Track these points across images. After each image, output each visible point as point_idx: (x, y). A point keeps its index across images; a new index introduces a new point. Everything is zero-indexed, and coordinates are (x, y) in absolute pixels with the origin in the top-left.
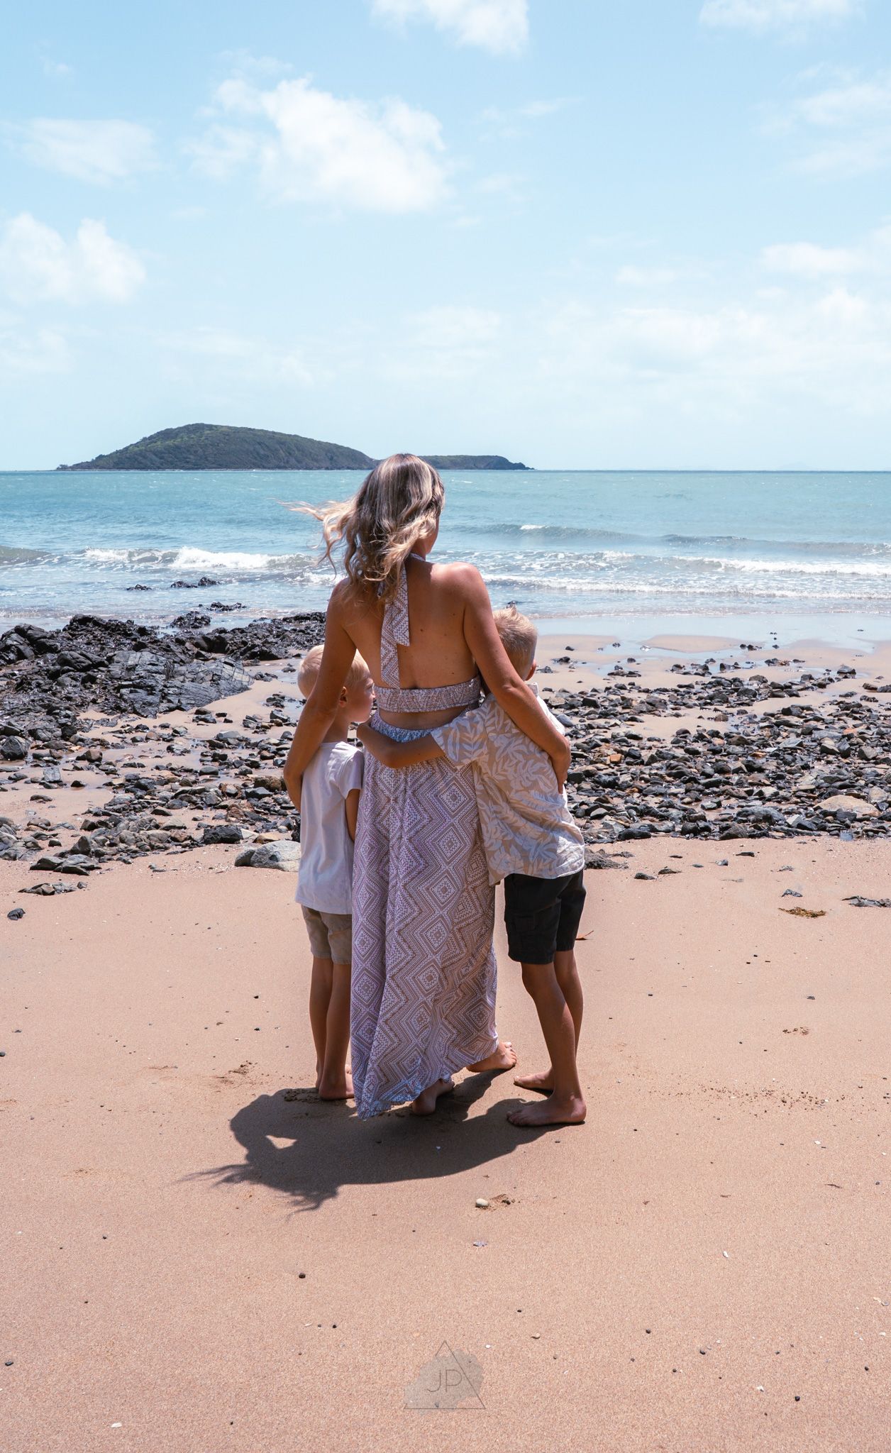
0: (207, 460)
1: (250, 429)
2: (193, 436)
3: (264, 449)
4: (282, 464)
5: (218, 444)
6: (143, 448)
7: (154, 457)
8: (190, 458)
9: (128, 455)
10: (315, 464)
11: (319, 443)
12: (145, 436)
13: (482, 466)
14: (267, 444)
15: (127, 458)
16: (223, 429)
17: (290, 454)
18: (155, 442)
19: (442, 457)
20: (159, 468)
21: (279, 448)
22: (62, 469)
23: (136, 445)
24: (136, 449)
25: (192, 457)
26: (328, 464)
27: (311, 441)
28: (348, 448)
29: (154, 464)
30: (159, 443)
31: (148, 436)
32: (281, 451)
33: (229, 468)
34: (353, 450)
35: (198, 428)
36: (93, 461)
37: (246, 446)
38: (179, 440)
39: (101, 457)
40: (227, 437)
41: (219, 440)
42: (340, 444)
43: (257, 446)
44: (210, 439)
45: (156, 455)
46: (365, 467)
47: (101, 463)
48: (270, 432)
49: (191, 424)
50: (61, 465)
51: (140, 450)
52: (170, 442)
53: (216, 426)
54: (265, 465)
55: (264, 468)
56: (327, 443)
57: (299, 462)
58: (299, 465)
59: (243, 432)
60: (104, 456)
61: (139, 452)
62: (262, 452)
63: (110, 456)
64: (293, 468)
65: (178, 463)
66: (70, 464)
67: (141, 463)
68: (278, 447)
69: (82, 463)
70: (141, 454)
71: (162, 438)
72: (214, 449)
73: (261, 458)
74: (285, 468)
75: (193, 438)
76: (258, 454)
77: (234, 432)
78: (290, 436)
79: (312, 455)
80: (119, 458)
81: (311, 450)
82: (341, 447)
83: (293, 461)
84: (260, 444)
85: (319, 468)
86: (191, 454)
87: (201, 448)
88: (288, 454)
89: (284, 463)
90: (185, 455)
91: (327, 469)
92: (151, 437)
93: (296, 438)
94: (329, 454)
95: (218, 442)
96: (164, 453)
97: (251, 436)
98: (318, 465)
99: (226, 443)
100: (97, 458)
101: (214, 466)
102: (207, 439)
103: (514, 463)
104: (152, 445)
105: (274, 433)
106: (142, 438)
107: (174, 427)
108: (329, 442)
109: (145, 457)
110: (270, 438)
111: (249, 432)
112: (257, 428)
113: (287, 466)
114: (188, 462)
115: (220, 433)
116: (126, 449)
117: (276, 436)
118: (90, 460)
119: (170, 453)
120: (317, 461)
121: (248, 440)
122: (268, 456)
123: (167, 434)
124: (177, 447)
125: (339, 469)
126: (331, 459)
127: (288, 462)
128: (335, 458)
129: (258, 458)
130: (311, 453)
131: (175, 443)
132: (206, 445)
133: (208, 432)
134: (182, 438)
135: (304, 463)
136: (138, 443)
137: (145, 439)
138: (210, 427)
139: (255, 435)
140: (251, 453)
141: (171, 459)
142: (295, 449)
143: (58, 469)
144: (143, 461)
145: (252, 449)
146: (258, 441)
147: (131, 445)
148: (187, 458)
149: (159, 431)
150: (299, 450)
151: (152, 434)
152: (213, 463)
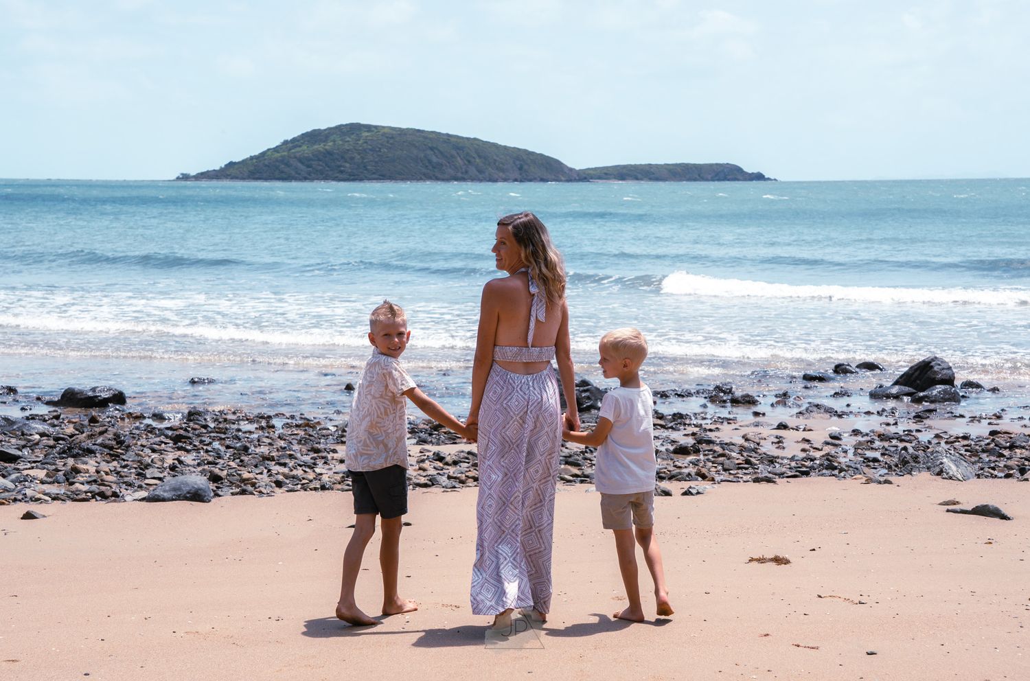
0: (366, 169)
1: (419, 131)
2: (348, 139)
3: (436, 156)
4: (460, 175)
5: (380, 148)
6: (286, 153)
7: (299, 165)
8: (344, 167)
9: (266, 162)
10: (501, 174)
11: (505, 147)
12: (286, 139)
13: (709, 177)
14: (441, 149)
15: (266, 166)
16: (386, 130)
17: (469, 162)
18: (300, 146)
19: (657, 166)
20: (305, 179)
21: (456, 155)
22: (183, 178)
23: (276, 149)
24: (277, 155)
25: (348, 165)
26: (517, 175)
27: (495, 145)
28: (541, 155)
29: (299, 174)
30: (305, 147)
31: (289, 138)
32: (459, 158)
33: (393, 179)
34: (548, 157)
35: (354, 129)
36: (222, 170)
37: (415, 152)
38: (331, 144)
39: (231, 164)
40: (391, 141)
41: (382, 145)
42: (531, 149)
43: (429, 152)
44: (369, 142)
45: (302, 163)
46: (563, 178)
47: (231, 171)
48: (443, 134)
49: (344, 123)
50: (182, 174)
51: (281, 156)
52: (319, 147)
53: (376, 127)
54: (439, 176)
55: (437, 179)
56: (514, 148)
57: (480, 171)
58: (480, 176)
59: (410, 135)
60: (235, 163)
61: (280, 158)
62: (434, 159)
63: (244, 162)
64: (473, 179)
65: (330, 173)
66: (193, 173)
67: (283, 172)
68: (454, 152)
69: (208, 171)
70: (283, 160)
71: (308, 141)
72: (375, 155)
73: (434, 167)
74: (463, 179)
75: (348, 141)
76: (430, 161)
77: (400, 135)
78: (468, 139)
79: (497, 164)
80: (255, 166)
81: (495, 157)
82: (533, 153)
83: (473, 171)
84: (432, 149)
85: (505, 180)
86: (346, 162)
87: (359, 154)
88: (466, 162)
89: (462, 173)
90: (338, 163)
91: (516, 180)
92: (294, 140)
93: (476, 142)
94: (518, 162)
95: (380, 146)
96: (313, 160)
97: (421, 139)
98: (504, 176)
99: (390, 148)
100: (226, 165)
101: (374, 176)
102: (366, 142)
103: (750, 172)
104: (298, 149)
105: (448, 135)
106: (282, 141)
107: (323, 127)
108: (517, 147)
109: (288, 165)
110: (445, 142)
111: (418, 134)
112: (426, 130)
113: (466, 177)
114: (342, 172)
115: (382, 135)
116: (263, 154)
117: (452, 139)
118: (217, 168)
119: (319, 160)
120: (503, 171)
121: (417, 144)
122: (442, 164)
123: (313, 137)
124: (329, 153)
125: (530, 180)
126: (521, 169)
127: (466, 172)
128: (525, 167)
129: (430, 167)
130: (495, 160)
131: (327, 147)
132: (365, 150)
133: (367, 134)
134: (334, 141)
135: (487, 174)
136: (277, 147)
137: (286, 142)
138: (369, 128)
139: (426, 138)
140: (422, 161)
141: (321, 168)
142: (475, 155)
143: (178, 178)
144: (286, 170)
145: (422, 155)
146: (430, 145)
147: (269, 150)
148: (341, 166)
149: (304, 132)
150: (480, 157)
151: (296, 136)
152: (374, 173)
